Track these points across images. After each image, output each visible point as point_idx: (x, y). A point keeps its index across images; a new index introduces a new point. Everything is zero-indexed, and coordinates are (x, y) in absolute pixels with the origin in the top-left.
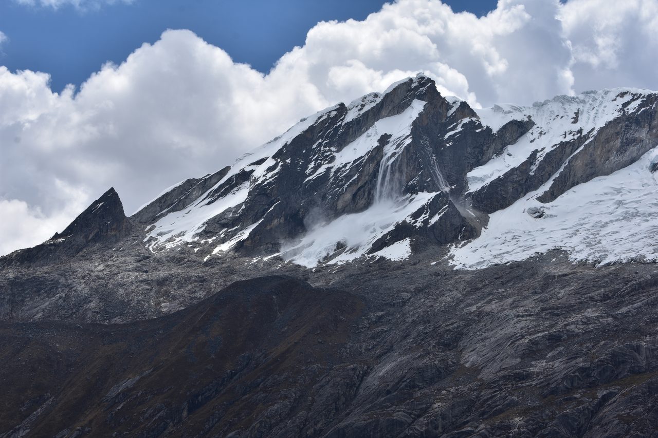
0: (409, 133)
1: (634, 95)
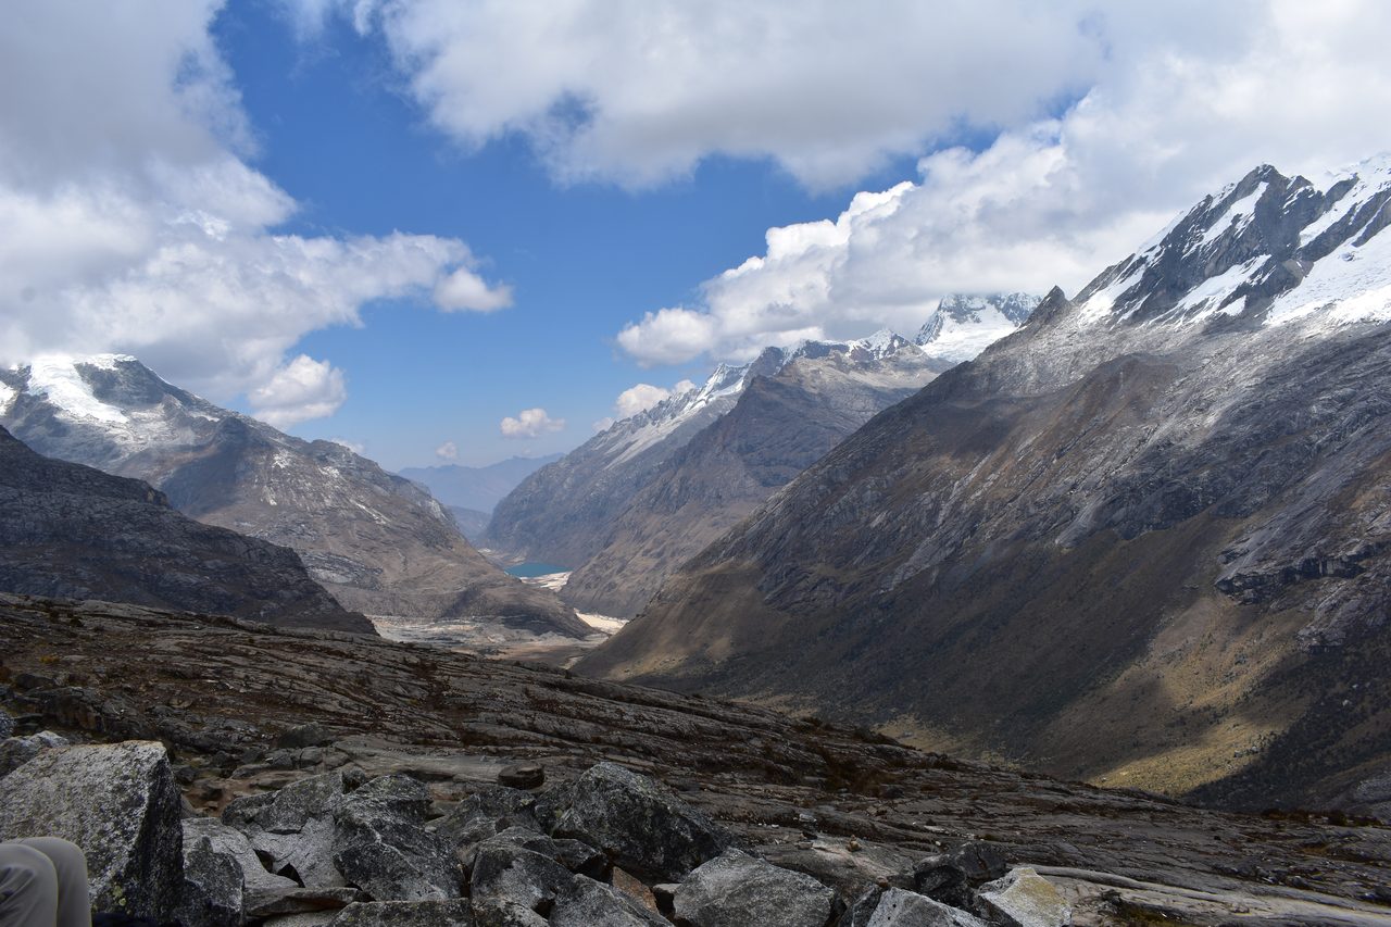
0: (1253, 211)
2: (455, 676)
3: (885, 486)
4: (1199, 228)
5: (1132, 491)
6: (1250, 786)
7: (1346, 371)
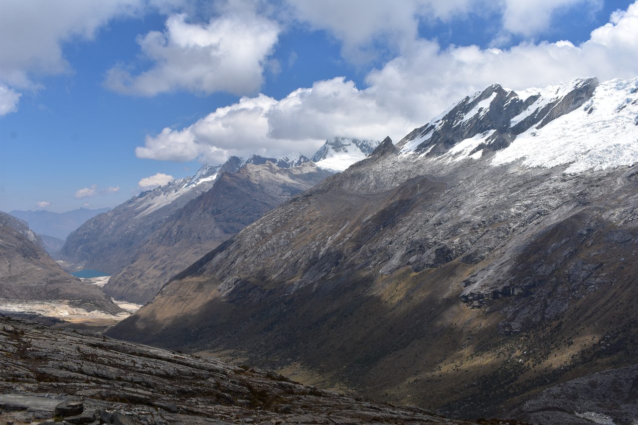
0: (489, 107)
2: (35, 339)
3: (291, 237)
4: (462, 113)
5: (421, 246)
6: (472, 403)
7: (529, 192)
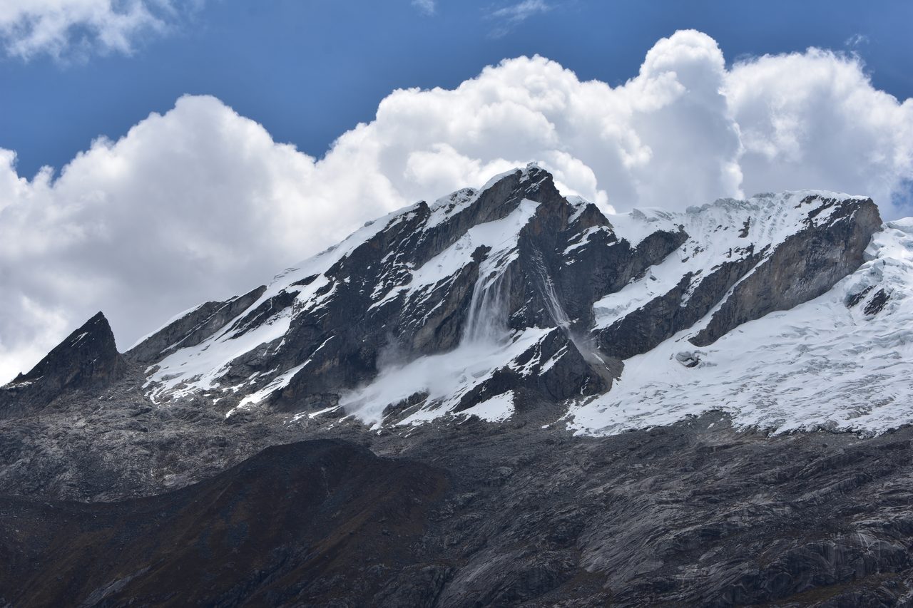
0: (515, 245)
1: (825, 201)
